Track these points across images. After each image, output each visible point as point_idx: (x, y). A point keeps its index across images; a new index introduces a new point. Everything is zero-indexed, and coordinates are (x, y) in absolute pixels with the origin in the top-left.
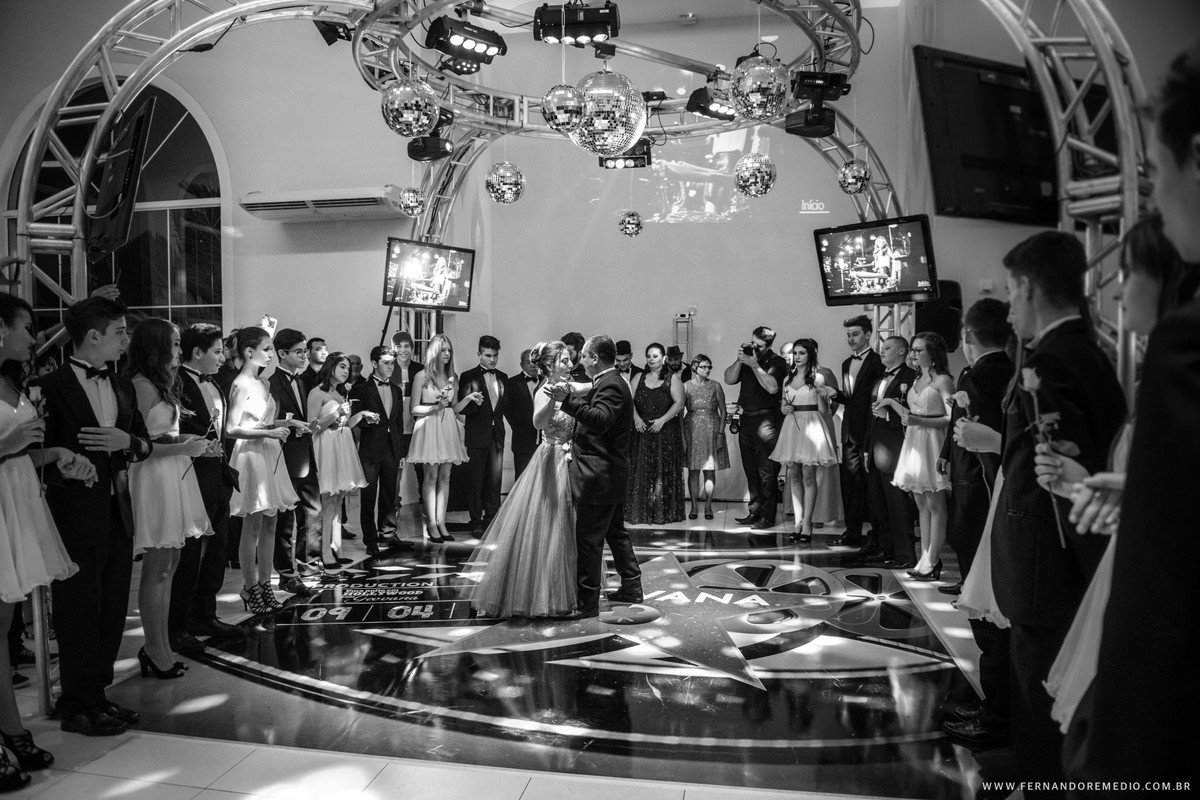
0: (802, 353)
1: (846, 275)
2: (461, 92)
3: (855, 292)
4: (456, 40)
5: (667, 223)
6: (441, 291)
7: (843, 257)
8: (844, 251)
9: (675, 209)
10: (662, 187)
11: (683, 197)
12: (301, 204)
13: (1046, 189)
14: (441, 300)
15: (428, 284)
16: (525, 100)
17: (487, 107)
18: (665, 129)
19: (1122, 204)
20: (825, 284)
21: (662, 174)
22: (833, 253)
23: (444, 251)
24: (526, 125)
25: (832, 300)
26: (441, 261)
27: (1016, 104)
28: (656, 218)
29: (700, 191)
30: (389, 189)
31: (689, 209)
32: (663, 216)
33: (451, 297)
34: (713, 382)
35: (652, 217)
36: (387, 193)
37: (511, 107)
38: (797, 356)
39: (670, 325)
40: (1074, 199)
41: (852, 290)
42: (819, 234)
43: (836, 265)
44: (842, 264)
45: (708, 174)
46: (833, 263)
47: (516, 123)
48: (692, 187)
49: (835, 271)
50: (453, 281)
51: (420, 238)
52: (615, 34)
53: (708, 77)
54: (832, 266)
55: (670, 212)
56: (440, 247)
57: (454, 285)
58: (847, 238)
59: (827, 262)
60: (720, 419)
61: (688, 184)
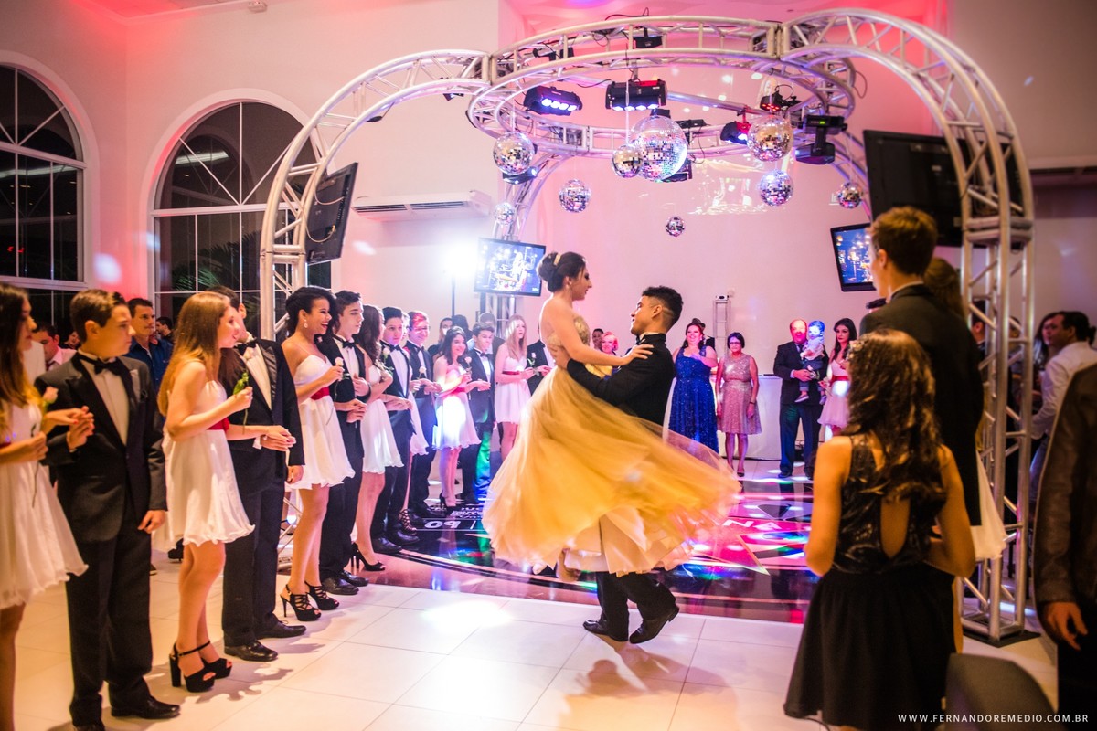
0: (844, 331)
1: (858, 266)
2: (541, 125)
3: (866, 280)
4: (546, 102)
5: (708, 216)
6: (519, 279)
7: (855, 251)
8: (856, 246)
9: (716, 203)
10: (704, 183)
11: (723, 192)
12: (401, 207)
13: (956, 222)
14: (518, 287)
15: (508, 274)
16: (591, 129)
17: (561, 135)
18: (704, 150)
19: (999, 235)
20: (840, 273)
21: (704, 171)
22: (847, 246)
23: (521, 247)
24: (592, 150)
25: (846, 287)
26: (519, 255)
27: (936, 164)
28: (699, 210)
29: (739, 186)
30: (473, 194)
31: (728, 203)
32: (705, 209)
33: (526, 284)
34: (748, 357)
35: (695, 209)
36: (472, 198)
37: (579, 135)
38: (839, 334)
39: (711, 306)
40: (972, 230)
41: (863, 278)
42: (834, 231)
43: (849, 257)
44: (854, 257)
45: (746, 171)
46: (847, 255)
47: (584, 148)
48: (731, 183)
49: (849, 262)
50: (528, 271)
51: (503, 237)
52: (664, 103)
53: (738, 112)
54: (846, 258)
55: (711, 205)
56: (519, 244)
57: (529, 275)
58: (858, 236)
59: (842, 255)
60: (752, 388)
61: (728, 180)
